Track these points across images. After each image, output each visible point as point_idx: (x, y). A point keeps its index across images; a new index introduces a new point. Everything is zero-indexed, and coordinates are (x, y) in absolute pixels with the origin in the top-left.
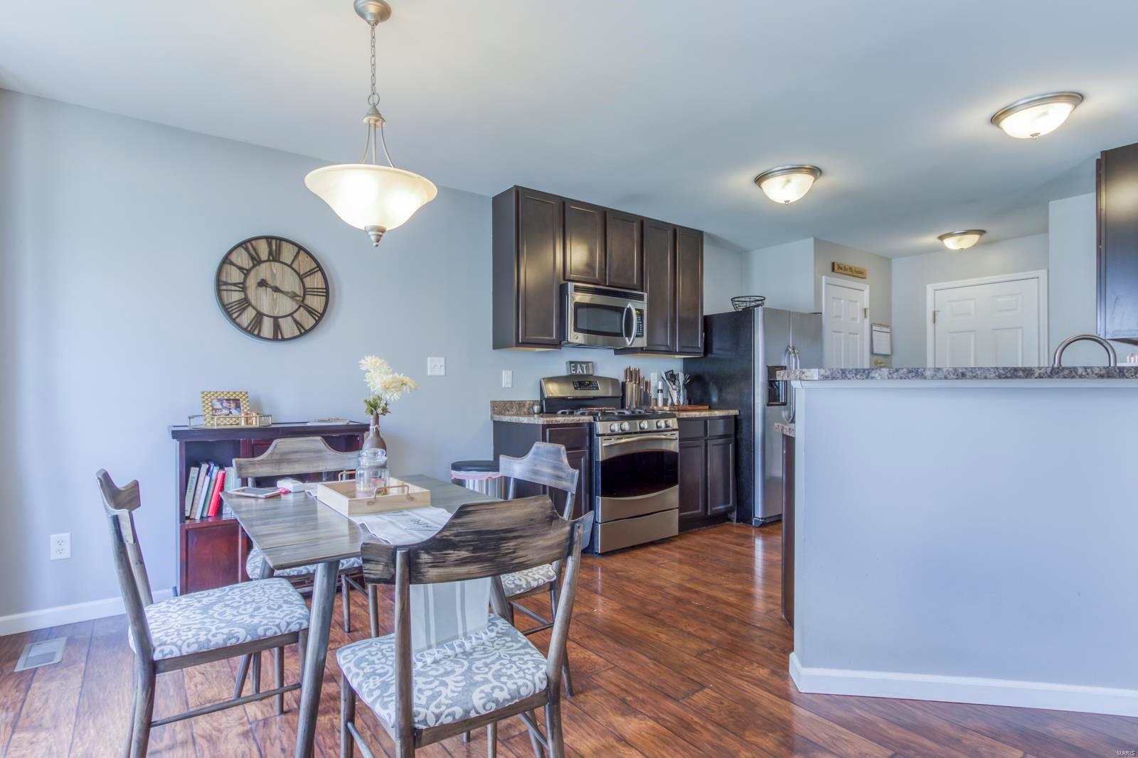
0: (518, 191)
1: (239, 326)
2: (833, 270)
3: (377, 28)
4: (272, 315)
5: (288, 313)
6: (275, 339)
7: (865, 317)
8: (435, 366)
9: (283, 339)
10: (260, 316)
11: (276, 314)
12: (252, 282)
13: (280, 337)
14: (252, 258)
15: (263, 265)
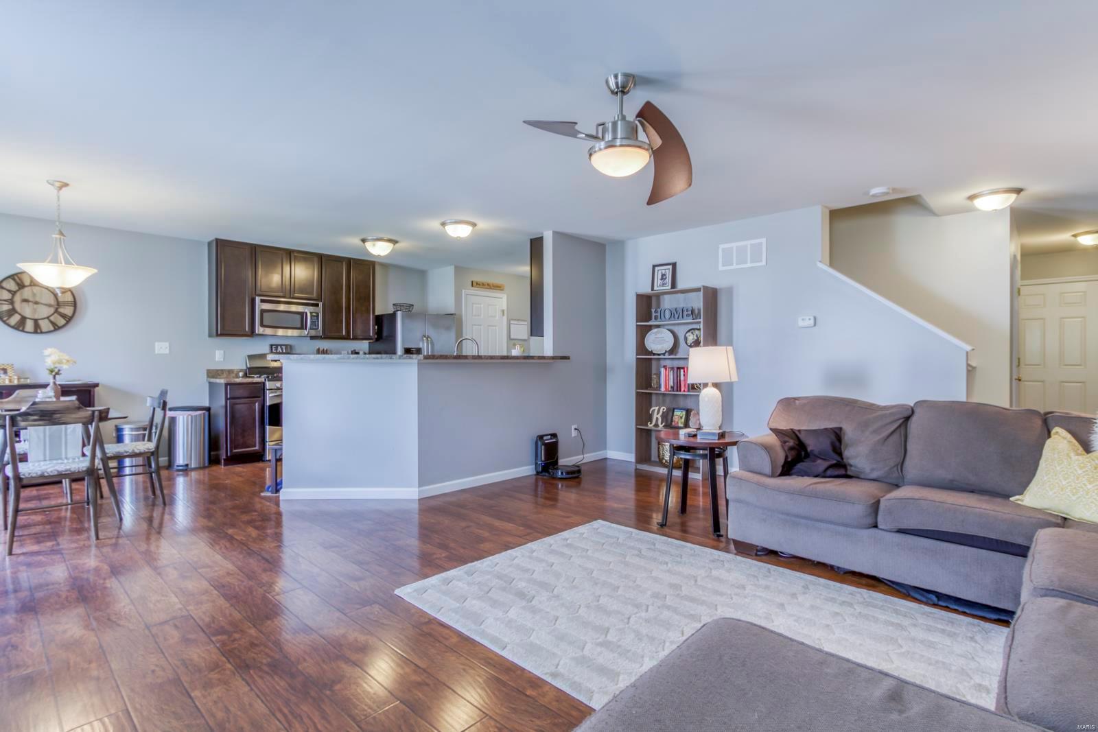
0: (217, 240)
1: (8, 325)
2: (472, 285)
3: (61, 192)
4: (33, 317)
5: (46, 316)
6: (35, 332)
7: (503, 315)
8: (162, 348)
9: (42, 333)
10: (23, 319)
11: (36, 317)
12: (17, 298)
13: (39, 331)
14: (18, 284)
15: (26, 289)
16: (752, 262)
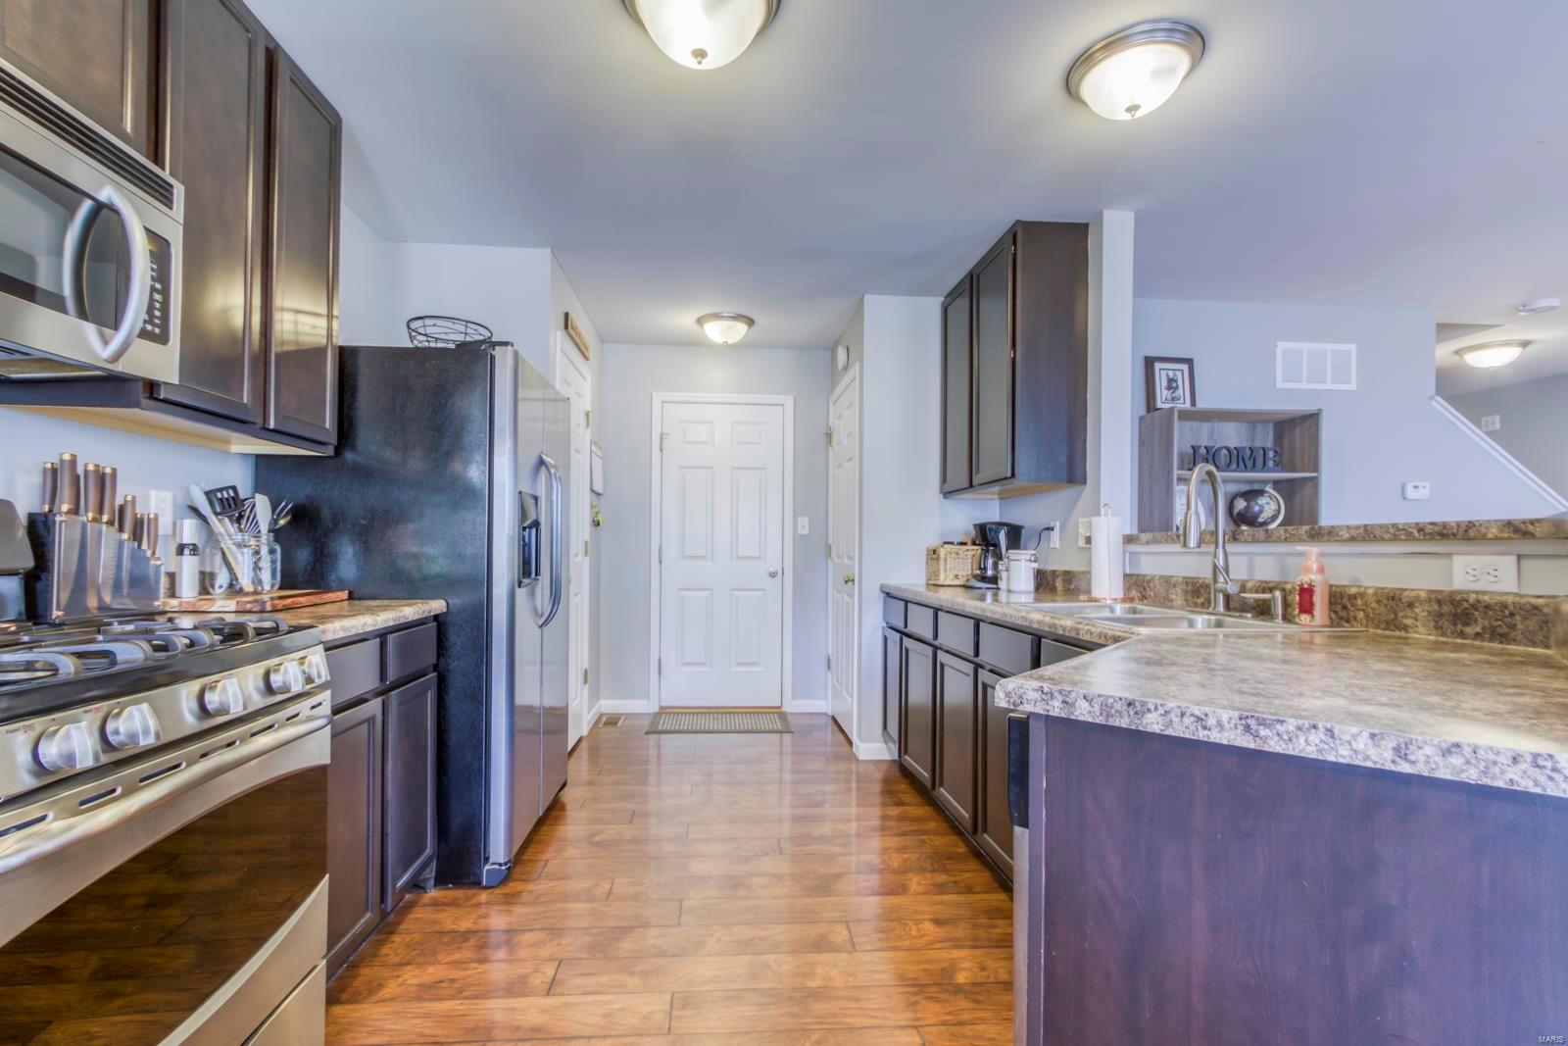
2: (565, 327)
7: (588, 426)
16: (1333, 382)
